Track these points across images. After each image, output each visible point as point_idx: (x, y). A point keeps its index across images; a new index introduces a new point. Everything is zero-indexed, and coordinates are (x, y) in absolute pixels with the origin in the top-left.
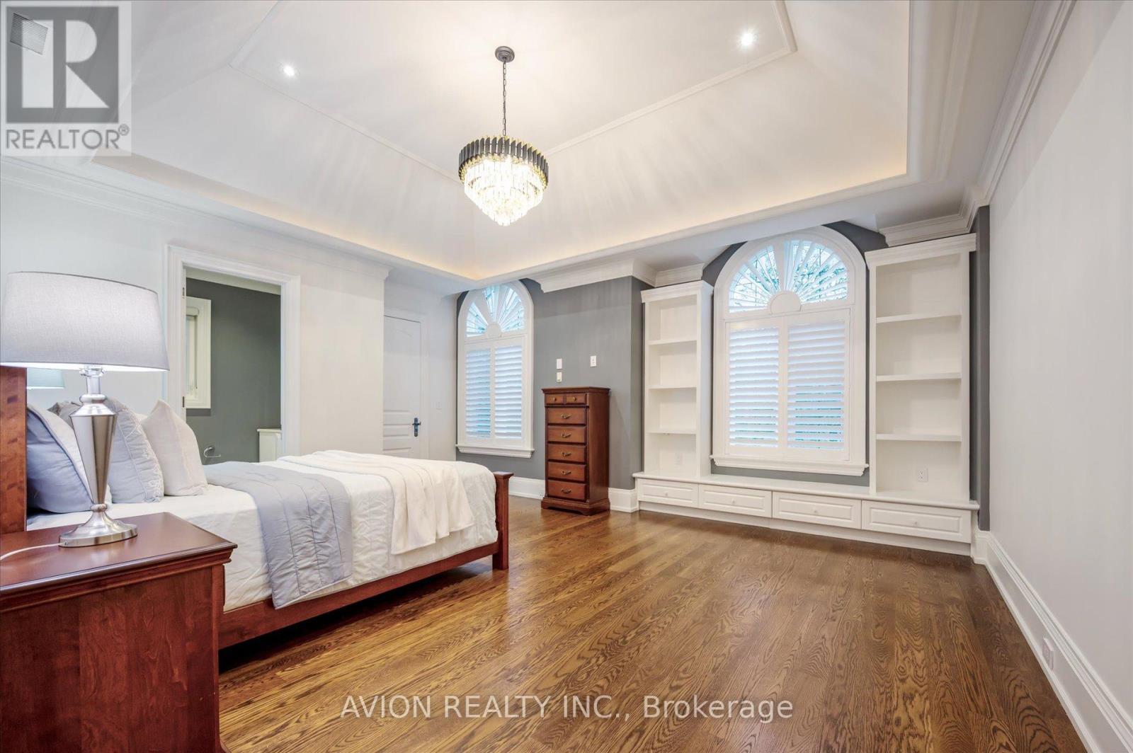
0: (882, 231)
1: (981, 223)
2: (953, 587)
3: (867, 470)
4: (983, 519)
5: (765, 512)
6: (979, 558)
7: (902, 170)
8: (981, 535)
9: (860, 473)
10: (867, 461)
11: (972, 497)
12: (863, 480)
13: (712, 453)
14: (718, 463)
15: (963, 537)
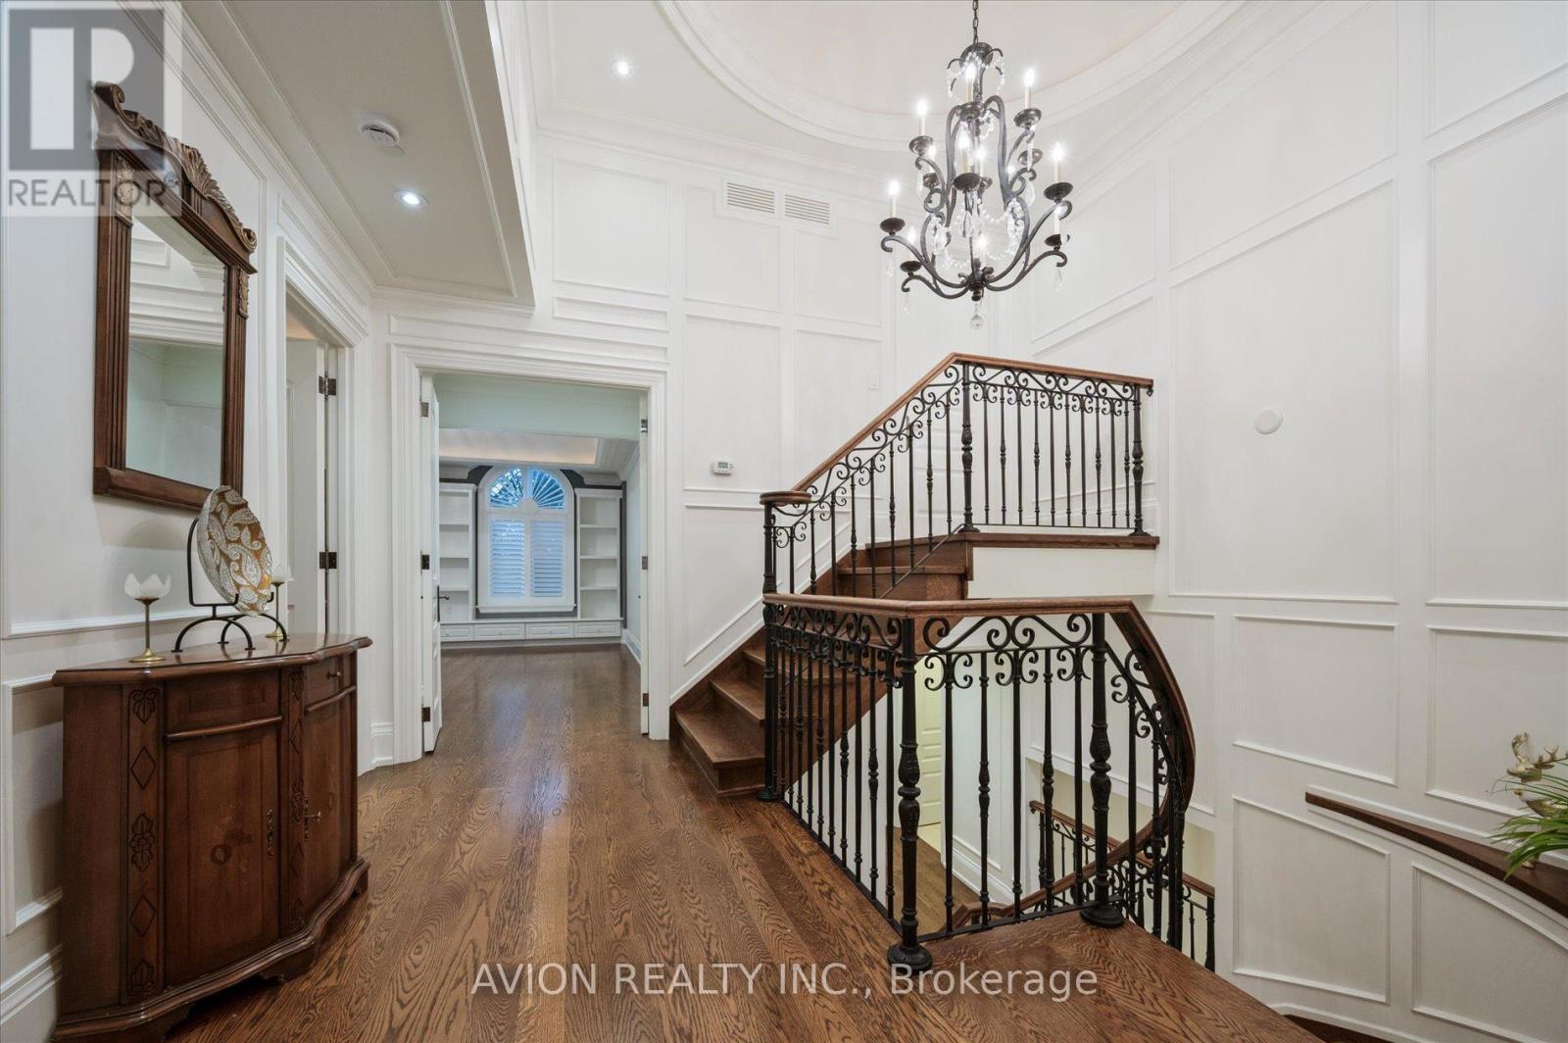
0: (583, 475)
1: (622, 487)
2: (613, 656)
3: (576, 608)
4: (625, 624)
5: (521, 637)
6: (623, 641)
7: (593, 463)
8: (624, 631)
9: (571, 609)
10: (576, 602)
11: (621, 616)
12: (574, 613)
13: (477, 604)
14: (482, 611)
15: (617, 634)
